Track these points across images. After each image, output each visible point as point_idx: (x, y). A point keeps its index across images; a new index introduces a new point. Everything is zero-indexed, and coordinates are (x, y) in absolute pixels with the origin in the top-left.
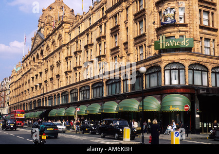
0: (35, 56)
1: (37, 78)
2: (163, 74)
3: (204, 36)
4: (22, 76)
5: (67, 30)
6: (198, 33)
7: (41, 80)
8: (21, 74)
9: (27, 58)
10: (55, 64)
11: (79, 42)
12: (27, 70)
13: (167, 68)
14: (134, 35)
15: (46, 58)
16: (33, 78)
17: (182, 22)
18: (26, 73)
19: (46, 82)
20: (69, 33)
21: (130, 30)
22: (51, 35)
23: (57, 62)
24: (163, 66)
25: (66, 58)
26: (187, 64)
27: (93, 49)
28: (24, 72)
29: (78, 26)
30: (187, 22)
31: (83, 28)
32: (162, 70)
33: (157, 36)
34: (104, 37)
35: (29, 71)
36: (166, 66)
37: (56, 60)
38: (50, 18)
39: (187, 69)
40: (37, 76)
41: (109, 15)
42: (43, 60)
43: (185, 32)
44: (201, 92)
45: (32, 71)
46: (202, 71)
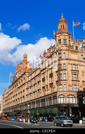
0: (14, 86)
1: (15, 96)
2: (58, 99)
3: (74, 84)
4: (9, 95)
5: (27, 76)
6: (71, 83)
7: (16, 98)
8: (8, 94)
9: (11, 86)
10: (22, 91)
11: (32, 82)
12: (11, 92)
13: (59, 97)
14: (50, 82)
15: (19, 88)
16: (13, 96)
17: (65, 79)
18: (10, 94)
19: (19, 99)
20: (28, 77)
21: (48, 80)
22: (21, 77)
23: (23, 90)
24: (58, 96)
25: (27, 89)
26: (66, 95)
27: (37, 86)
28: (9, 93)
29: (31, 75)
30: (67, 79)
31: (33, 76)
32: (58, 98)
33: (57, 84)
34: (40, 81)
35: (12, 93)
36: (59, 96)
37: (23, 89)
38: (21, 68)
39: (66, 97)
40: (15, 95)
41: (42, 73)
42: (18, 88)
43: (66, 83)
44: (72, 106)
45: (13, 93)
46: (73, 98)
